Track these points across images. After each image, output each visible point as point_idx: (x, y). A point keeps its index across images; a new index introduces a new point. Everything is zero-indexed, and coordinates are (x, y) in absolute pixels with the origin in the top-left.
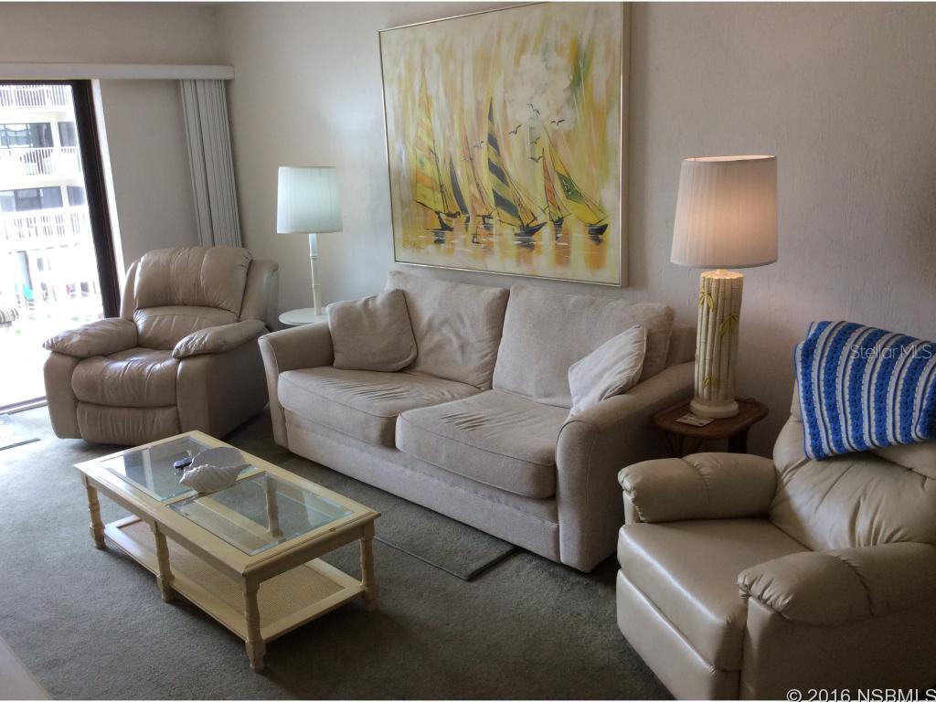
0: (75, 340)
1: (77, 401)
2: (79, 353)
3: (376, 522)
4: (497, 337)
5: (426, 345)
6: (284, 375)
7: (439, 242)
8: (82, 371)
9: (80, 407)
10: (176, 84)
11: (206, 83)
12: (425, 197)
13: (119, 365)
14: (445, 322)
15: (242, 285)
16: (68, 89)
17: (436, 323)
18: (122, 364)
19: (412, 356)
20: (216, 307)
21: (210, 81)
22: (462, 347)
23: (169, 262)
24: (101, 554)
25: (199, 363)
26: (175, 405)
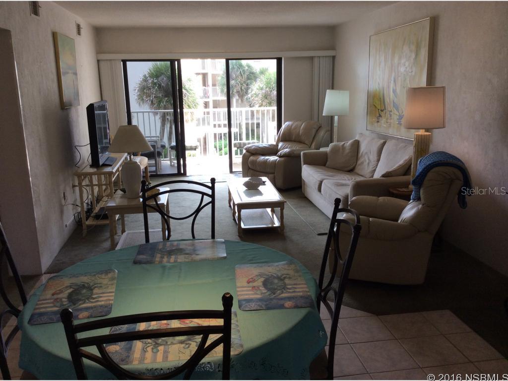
0: (253, 147)
1: (249, 168)
2: (253, 152)
3: (285, 203)
4: (378, 160)
5: (359, 162)
6: (304, 166)
7: (378, 122)
8: (252, 158)
9: (250, 170)
10: (312, 58)
11: (324, 58)
12: (376, 103)
13: (262, 158)
14: (366, 153)
15: (313, 136)
16: (275, 60)
17: (364, 154)
18: (263, 157)
19: (354, 165)
20: (304, 143)
21: (326, 57)
22: (368, 163)
23: (292, 125)
24: (229, 208)
25: (282, 159)
26: (274, 173)
